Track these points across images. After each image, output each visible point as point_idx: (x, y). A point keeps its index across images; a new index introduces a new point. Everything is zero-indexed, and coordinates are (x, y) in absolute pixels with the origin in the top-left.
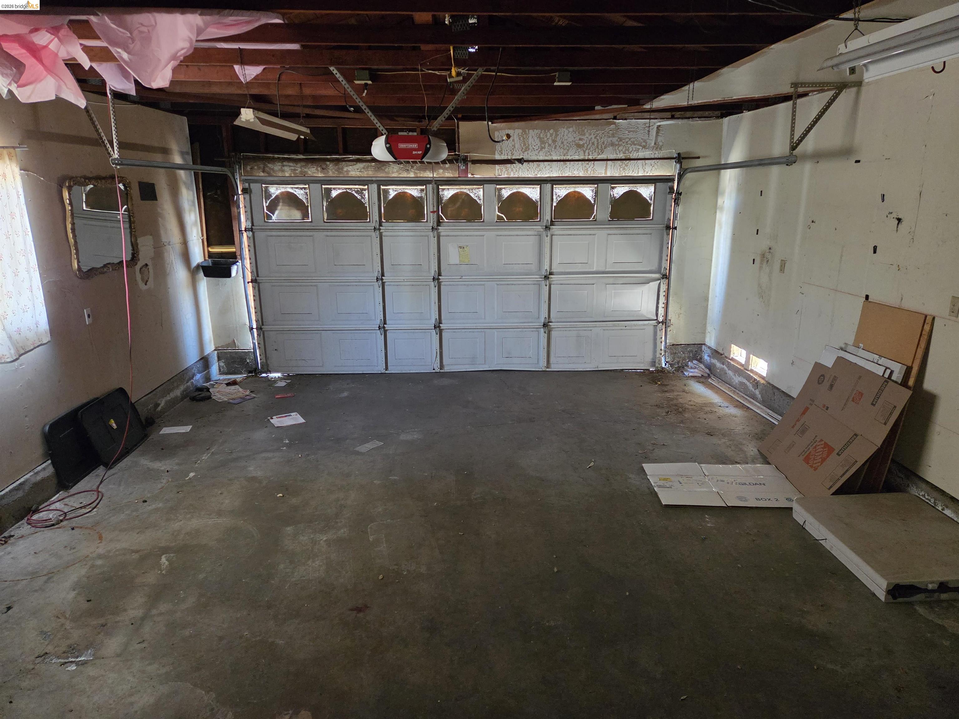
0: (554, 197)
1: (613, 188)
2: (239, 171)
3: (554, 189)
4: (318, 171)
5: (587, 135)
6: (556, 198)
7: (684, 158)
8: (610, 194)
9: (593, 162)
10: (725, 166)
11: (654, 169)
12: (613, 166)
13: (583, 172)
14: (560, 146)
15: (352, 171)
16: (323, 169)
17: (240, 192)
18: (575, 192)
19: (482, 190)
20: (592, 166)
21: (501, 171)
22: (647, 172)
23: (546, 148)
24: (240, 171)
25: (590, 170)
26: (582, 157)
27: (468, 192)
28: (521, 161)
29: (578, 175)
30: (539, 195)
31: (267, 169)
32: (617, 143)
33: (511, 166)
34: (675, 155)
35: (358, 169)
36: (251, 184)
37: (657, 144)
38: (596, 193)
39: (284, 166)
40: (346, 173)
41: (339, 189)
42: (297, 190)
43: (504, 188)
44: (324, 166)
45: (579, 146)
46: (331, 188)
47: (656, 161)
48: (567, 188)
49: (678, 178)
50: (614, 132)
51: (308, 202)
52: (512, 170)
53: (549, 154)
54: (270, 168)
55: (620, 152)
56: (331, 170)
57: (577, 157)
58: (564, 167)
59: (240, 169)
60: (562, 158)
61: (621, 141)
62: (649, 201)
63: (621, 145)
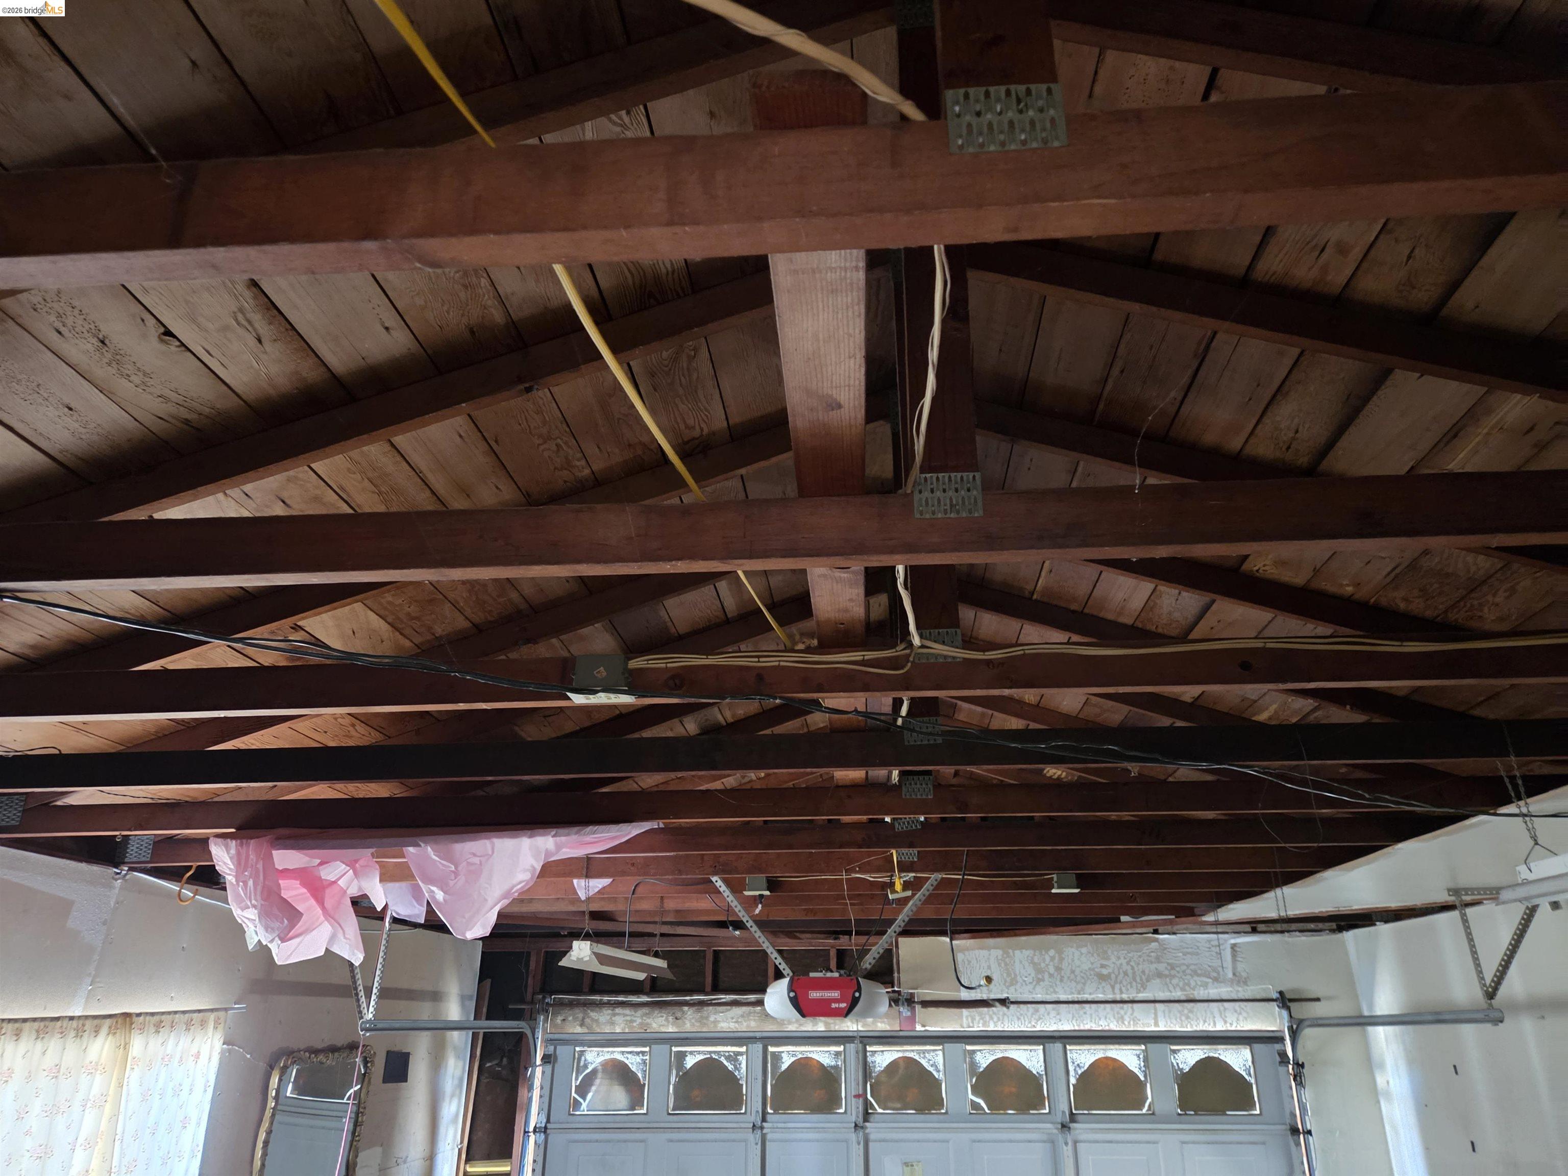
0: (1071, 1068)
1: (1174, 1052)
2: (543, 1025)
3: (1068, 1052)
4: (668, 1022)
5: (1113, 959)
6: (1075, 1070)
7: (1291, 1000)
8: (1172, 1063)
9: (1130, 1005)
10: (1373, 1020)
11: (1241, 1018)
12: (1167, 1012)
13: (1115, 1023)
14: (1069, 978)
15: (723, 1021)
16: (677, 1018)
17: (538, 1062)
18: (1107, 1058)
19: (940, 1053)
20: (1130, 1011)
21: (973, 1019)
22: (1231, 1024)
23: (1046, 979)
24: (546, 1025)
25: (1127, 1018)
26: (1110, 997)
27: (917, 1057)
28: (1004, 1002)
29: (1107, 1028)
30: (1043, 1064)
31: (588, 1021)
32: (1167, 972)
33: (988, 1011)
34: (1275, 995)
35: (732, 1018)
36: (558, 1047)
37: (1238, 974)
38: (1146, 1060)
39: (614, 1015)
40: (712, 1026)
41: (699, 1053)
42: (629, 1056)
43: (980, 1050)
44: (679, 1015)
45: (1102, 978)
46: (686, 1052)
47: (1243, 1004)
48: (1092, 1051)
49: (1290, 1036)
50: (1159, 954)
51: (645, 1077)
52: (991, 1018)
53: (1052, 990)
54: (593, 1020)
55: (1174, 988)
56: (690, 1021)
57: (1101, 997)
58: (1081, 1012)
59: (546, 1020)
60: (1075, 997)
61: (1173, 968)
62: (1246, 1077)
63: (1174, 976)
